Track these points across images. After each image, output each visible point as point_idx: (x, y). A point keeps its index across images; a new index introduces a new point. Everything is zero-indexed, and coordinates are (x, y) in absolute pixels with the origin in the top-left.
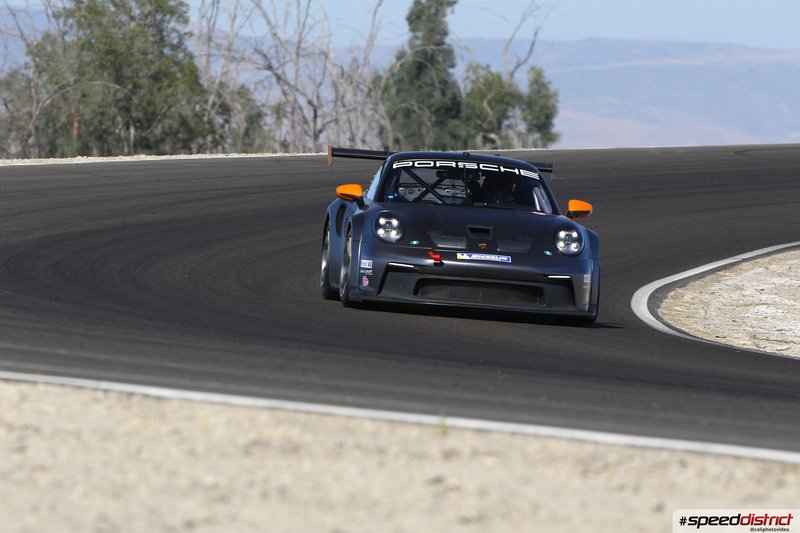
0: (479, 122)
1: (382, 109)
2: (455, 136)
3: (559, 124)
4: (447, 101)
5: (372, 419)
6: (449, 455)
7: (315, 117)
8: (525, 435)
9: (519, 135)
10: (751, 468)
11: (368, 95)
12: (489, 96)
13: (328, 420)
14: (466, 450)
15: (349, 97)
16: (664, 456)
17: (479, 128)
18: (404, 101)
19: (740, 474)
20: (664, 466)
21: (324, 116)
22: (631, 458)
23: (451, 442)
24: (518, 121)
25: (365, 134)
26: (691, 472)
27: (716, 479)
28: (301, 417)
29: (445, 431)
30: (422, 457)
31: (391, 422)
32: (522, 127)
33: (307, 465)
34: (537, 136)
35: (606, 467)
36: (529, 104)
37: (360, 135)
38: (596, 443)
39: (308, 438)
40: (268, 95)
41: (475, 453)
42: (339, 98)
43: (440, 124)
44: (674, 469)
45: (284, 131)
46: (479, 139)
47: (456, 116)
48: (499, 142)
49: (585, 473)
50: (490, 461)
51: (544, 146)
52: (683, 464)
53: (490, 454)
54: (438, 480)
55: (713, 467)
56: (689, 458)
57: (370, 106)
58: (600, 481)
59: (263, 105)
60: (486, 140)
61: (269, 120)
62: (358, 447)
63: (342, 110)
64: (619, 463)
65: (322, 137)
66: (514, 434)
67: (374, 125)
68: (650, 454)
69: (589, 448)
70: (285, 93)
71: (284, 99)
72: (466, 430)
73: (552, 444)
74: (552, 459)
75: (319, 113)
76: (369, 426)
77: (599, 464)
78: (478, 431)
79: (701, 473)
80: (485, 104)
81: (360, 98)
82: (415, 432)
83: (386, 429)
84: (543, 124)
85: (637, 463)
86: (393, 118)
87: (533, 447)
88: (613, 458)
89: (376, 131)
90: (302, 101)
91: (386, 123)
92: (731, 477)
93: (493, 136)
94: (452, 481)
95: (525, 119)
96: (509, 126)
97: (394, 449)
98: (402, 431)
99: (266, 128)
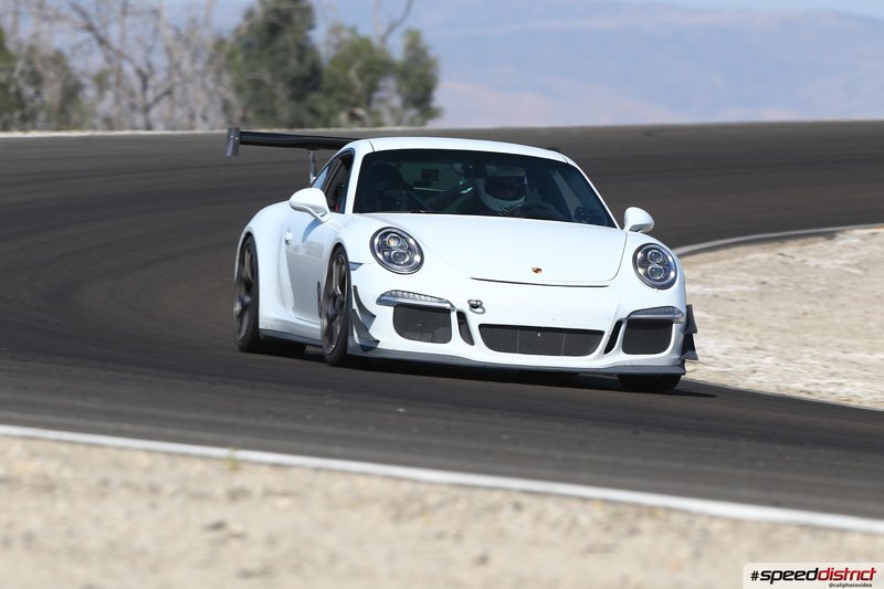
0: (343, 95)
1: (227, 78)
2: (314, 112)
3: (440, 98)
4: (305, 70)
5: (149, 451)
6: (235, 495)
7: (145, 87)
8: (331, 471)
9: (393, 111)
10: (599, 512)
11: (210, 62)
12: (358, 64)
13: (95, 452)
14: (257, 490)
15: (186, 65)
16: (497, 496)
17: (344, 103)
18: (252, 70)
19: (584, 520)
20: (493, 509)
21: (155, 88)
22: (455, 500)
23: (240, 480)
24: (390, 94)
25: (205, 110)
26: (526, 517)
27: (555, 525)
28: (64, 449)
29: (235, 466)
30: (202, 497)
31: (170, 454)
32: (397, 102)
33: (62, 506)
34: (412, 112)
35: (424, 511)
36: (403, 73)
37: (199, 110)
38: (415, 481)
39: (67, 473)
40: (89, 62)
41: (268, 493)
42: (175, 67)
43: (298, 97)
44: (507, 513)
45: (107, 105)
46: (343, 117)
47: (316, 89)
48: (368, 120)
49: (397, 518)
50: (283, 503)
51: (423, 124)
52: (518, 507)
53: (285, 494)
54: (218, 526)
55: (554, 510)
56: (525, 500)
57: (211, 76)
58: (415, 527)
59: (83, 73)
60: (353, 117)
61: (90, 92)
62: (127, 485)
63: (177, 79)
64: (440, 505)
65: (154, 113)
66: (317, 469)
67: (217, 99)
68: (478, 495)
69: (406, 488)
70: (108, 60)
71: (106, 66)
72: (260, 466)
73: (361, 482)
74: (359, 501)
75: (151, 83)
76: (143, 460)
77: (416, 507)
78: (276, 466)
79: (539, 518)
80: (352, 74)
81: (199, 66)
82: (199, 467)
83: (163, 463)
84: (420, 98)
85: (461, 506)
86: (239, 89)
87: (338, 485)
88: (433, 499)
89: (218, 107)
90: (128, 69)
91: (231, 96)
92: (575, 523)
93: (360, 112)
94: (236, 527)
95: (399, 92)
96: (382, 101)
97: (170, 488)
98: (184, 467)
99: (86, 102)
